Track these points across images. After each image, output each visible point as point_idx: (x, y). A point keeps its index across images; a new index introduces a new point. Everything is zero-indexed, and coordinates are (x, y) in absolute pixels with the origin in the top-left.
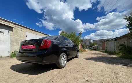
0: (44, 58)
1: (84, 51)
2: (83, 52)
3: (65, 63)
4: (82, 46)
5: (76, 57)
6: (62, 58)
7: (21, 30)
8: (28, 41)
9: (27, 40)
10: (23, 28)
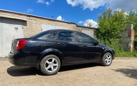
10: (37, 19)
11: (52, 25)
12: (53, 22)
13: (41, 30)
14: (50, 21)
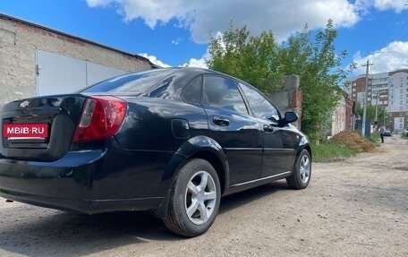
0: (96, 183)
1: (365, 149)
2: (355, 152)
3: (209, 214)
4: (354, 119)
5: (294, 184)
6: (191, 186)
7: (10, 39)
8: (27, 103)
9: (22, 101)
10: (21, 30)
11: (74, 56)
12: (78, 47)
13: (34, 73)
14: (69, 44)
